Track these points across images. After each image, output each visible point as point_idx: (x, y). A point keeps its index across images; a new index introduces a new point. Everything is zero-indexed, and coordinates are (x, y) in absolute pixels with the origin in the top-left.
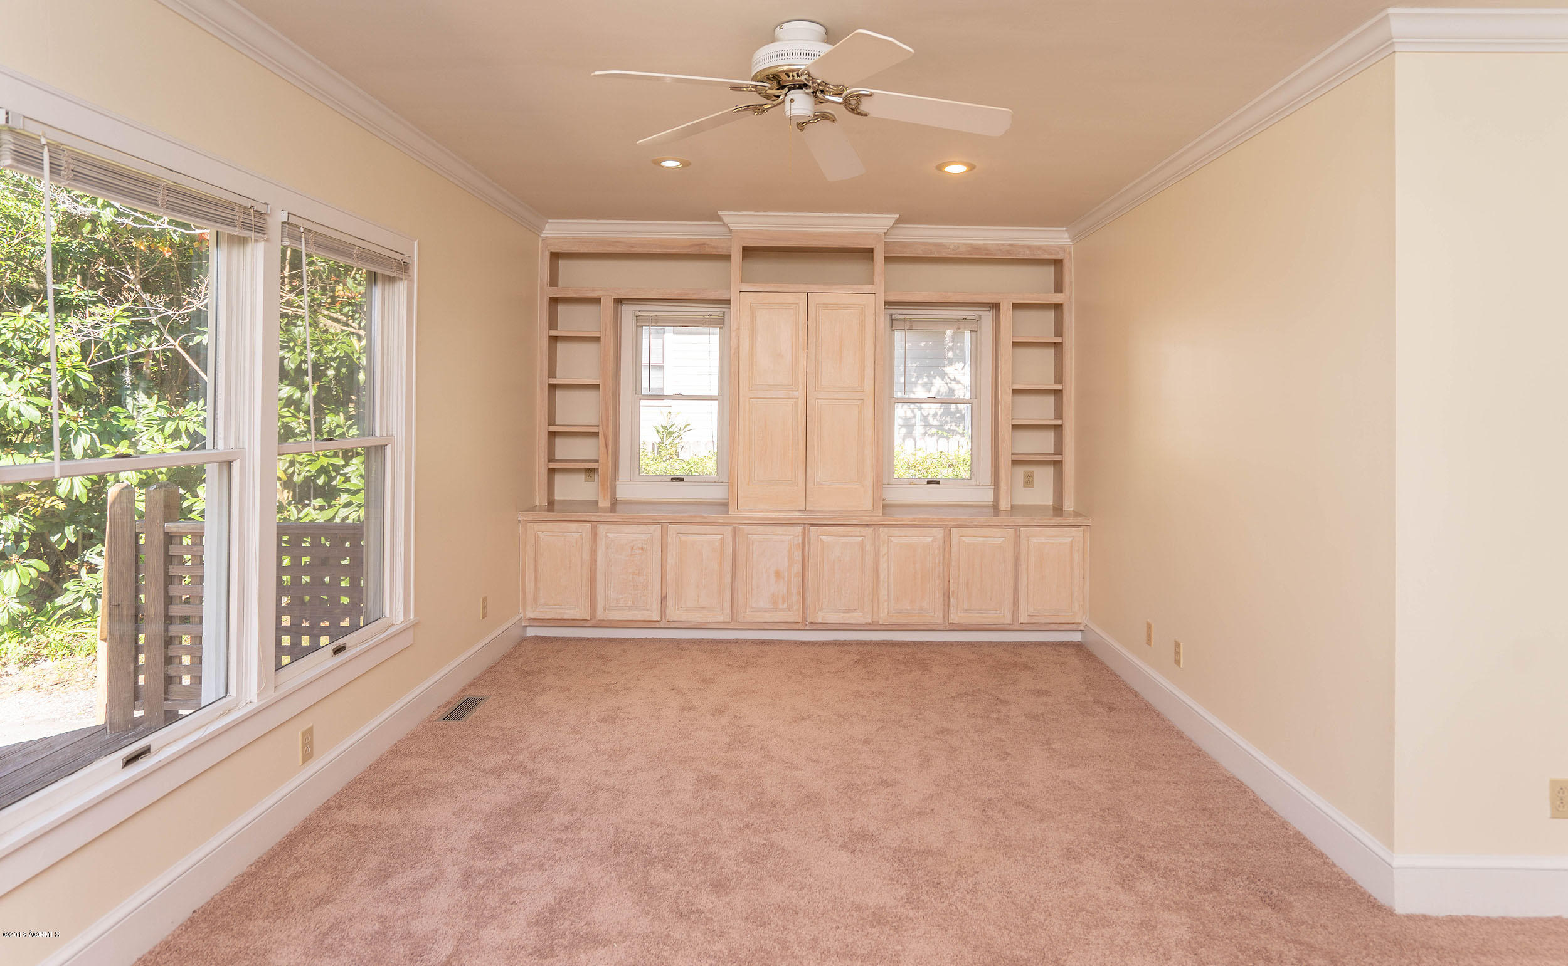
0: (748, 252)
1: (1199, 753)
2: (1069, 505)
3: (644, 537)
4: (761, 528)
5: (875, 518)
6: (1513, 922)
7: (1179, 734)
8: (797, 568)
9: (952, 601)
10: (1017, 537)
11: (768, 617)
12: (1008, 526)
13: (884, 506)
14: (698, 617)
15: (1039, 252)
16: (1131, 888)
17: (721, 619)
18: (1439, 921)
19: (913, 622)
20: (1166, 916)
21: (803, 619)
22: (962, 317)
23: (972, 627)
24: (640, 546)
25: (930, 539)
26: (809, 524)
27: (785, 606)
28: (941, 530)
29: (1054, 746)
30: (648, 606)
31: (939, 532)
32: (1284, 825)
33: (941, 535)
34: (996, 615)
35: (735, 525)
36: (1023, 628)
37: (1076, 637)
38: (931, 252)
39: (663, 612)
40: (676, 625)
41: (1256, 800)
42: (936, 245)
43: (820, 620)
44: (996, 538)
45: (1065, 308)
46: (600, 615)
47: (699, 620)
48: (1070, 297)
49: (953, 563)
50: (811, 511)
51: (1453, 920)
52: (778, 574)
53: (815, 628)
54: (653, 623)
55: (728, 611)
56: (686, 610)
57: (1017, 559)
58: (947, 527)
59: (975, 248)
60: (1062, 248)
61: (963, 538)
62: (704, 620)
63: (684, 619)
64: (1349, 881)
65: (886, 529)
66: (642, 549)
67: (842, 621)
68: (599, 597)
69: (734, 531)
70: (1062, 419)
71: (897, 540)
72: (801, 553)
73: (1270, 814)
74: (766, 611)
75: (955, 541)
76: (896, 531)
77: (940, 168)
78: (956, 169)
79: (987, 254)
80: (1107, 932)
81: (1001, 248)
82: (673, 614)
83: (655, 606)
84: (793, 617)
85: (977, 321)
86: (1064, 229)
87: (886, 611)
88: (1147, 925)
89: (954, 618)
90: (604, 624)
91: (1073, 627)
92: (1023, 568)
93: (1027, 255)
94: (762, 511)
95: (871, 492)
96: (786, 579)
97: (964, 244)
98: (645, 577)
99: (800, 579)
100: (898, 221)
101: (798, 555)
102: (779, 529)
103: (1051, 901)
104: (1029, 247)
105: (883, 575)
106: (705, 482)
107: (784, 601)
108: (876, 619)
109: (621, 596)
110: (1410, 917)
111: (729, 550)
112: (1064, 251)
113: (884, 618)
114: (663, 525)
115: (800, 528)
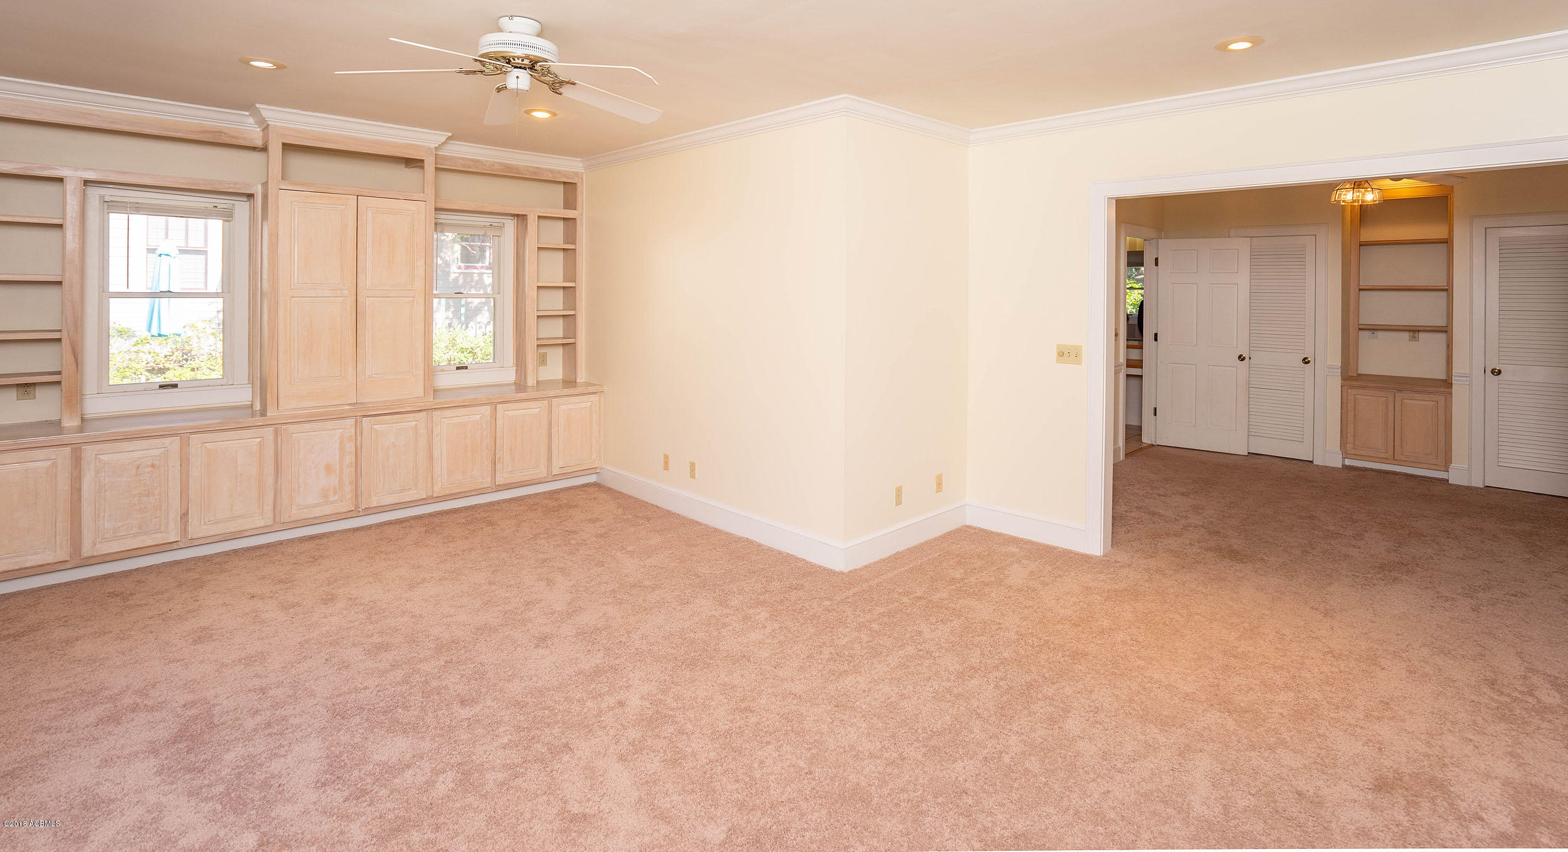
0: (288, 148)
1: (716, 530)
2: (582, 377)
3: (155, 452)
4: (307, 426)
5: (428, 404)
6: (885, 560)
7: (699, 524)
8: (349, 459)
9: (498, 466)
10: (550, 406)
11: (317, 512)
12: (542, 399)
13: (435, 391)
14: (232, 527)
15: (559, 176)
16: (727, 606)
17: (262, 524)
18: (861, 570)
19: (464, 490)
20: (751, 611)
21: (357, 506)
22: (489, 224)
23: (514, 485)
24: (150, 463)
25: (478, 417)
26: (362, 413)
27: (336, 497)
28: (488, 407)
29: (629, 549)
30: (162, 528)
31: (487, 410)
32: (780, 553)
33: (489, 411)
34: (534, 472)
35: (276, 426)
36: (555, 478)
37: (592, 479)
38: (470, 167)
39: (184, 530)
40: (202, 542)
41: (760, 545)
42: (473, 160)
43: (375, 505)
44: (534, 409)
45: (578, 222)
46: (87, 550)
47: (233, 530)
48: (582, 214)
49: (498, 434)
50: (360, 403)
51: (866, 567)
52: (329, 469)
53: (369, 512)
54: (169, 545)
55: (271, 515)
56: (216, 523)
57: (550, 424)
58: (494, 405)
59: (509, 167)
60: (576, 174)
61: (507, 412)
62: (240, 529)
63: (212, 533)
64: (820, 567)
65: (438, 412)
66: (153, 466)
67: (398, 501)
68: (85, 532)
69: (276, 430)
70: (575, 310)
71: (447, 423)
72: (353, 445)
73: (771, 550)
74: (315, 506)
75: (499, 415)
76: (448, 413)
77: (528, 112)
78: (541, 115)
79: (518, 173)
80: (731, 628)
81: (530, 169)
82: (197, 529)
83: (172, 525)
84: (346, 506)
85: (501, 227)
86: (580, 159)
87: (440, 484)
88: (746, 618)
89: (500, 480)
90: (92, 561)
91: (593, 470)
92: (554, 430)
93: (550, 177)
94: (307, 409)
95: (422, 381)
96: (338, 471)
97: (498, 163)
98: (157, 497)
99: (353, 469)
100: (449, 138)
101: (350, 447)
102: (330, 425)
103: (691, 626)
104: (551, 171)
105: (436, 454)
106: (208, 386)
107: (335, 493)
108: (430, 494)
109: (120, 524)
110: (849, 572)
111: (270, 452)
112: (578, 177)
113: (438, 490)
114: (183, 436)
115: (353, 421)
